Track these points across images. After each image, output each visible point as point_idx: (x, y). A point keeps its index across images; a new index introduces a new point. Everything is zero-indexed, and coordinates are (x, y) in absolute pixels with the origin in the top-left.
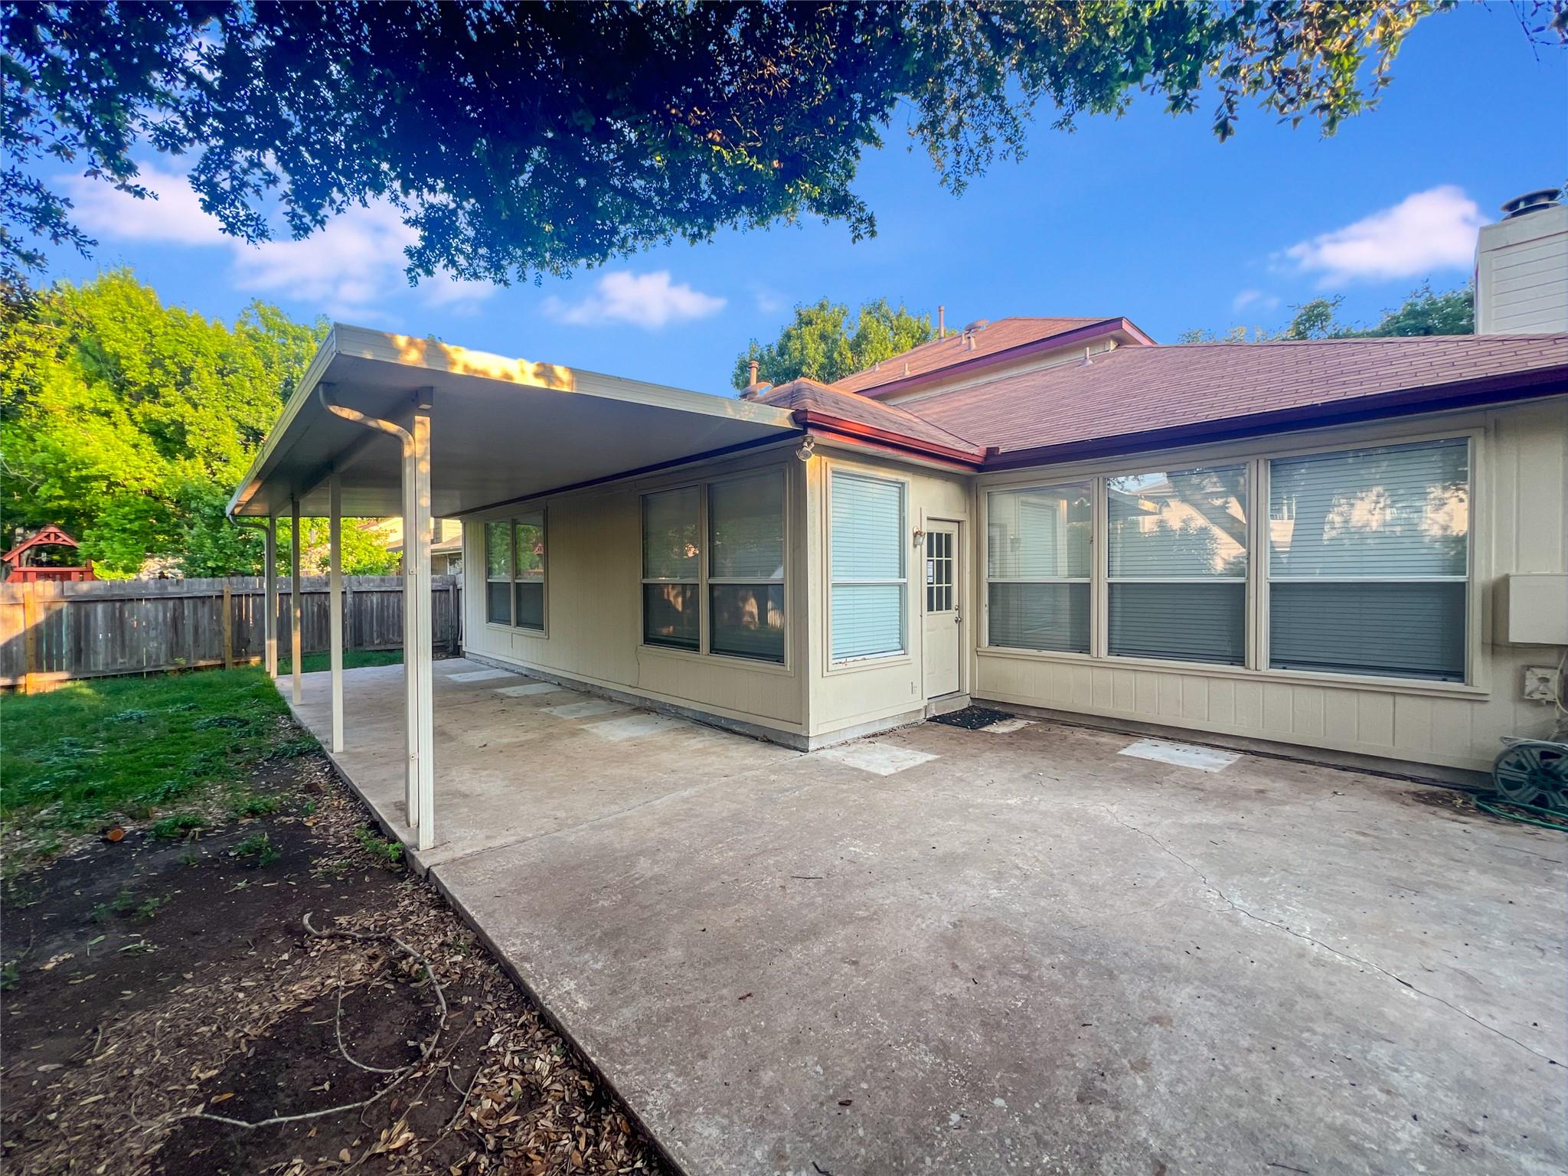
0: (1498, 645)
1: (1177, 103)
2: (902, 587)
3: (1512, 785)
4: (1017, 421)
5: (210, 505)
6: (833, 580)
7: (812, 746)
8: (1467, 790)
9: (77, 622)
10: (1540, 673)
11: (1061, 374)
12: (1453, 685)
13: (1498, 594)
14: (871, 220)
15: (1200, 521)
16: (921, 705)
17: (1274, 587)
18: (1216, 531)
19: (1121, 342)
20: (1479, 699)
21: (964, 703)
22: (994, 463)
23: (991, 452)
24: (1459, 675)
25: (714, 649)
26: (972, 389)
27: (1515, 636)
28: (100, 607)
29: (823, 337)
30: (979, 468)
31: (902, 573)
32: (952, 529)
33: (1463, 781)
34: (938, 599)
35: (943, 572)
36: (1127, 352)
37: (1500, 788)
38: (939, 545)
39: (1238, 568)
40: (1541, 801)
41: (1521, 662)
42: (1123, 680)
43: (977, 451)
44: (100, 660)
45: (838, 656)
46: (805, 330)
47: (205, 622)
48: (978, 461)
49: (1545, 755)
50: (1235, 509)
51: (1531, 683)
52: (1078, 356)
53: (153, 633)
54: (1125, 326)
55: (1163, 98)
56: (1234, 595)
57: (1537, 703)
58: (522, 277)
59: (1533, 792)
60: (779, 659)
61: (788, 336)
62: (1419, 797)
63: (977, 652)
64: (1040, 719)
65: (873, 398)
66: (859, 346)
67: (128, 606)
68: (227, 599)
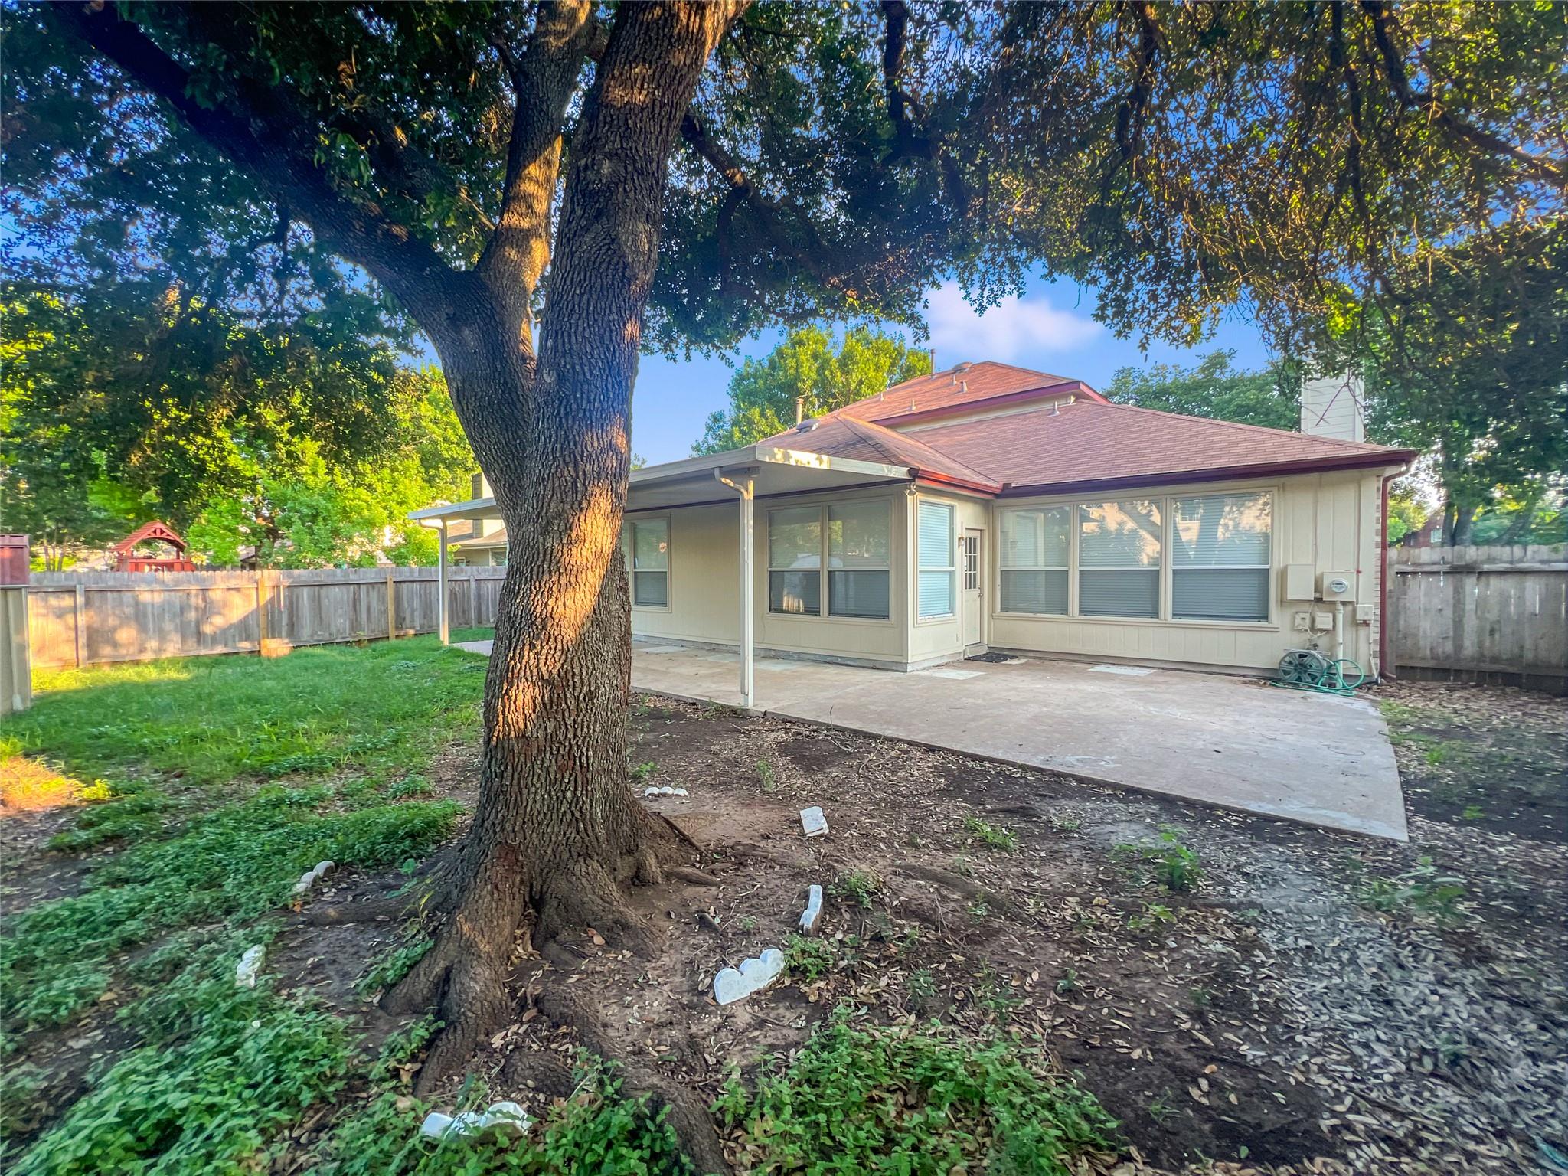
0: (1283, 602)
1: (1119, 333)
2: (952, 573)
3: (1286, 673)
4: (1016, 461)
5: (308, 506)
6: (920, 568)
7: (909, 668)
8: (1267, 679)
9: (291, 603)
10: (1302, 615)
11: (1035, 420)
12: (1263, 624)
13: (1283, 574)
14: (926, 328)
15: (1130, 525)
16: (961, 650)
17: (1175, 572)
18: (1143, 533)
19: (1079, 397)
20: (1274, 630)
21: (985, 650)
22: (1008, 493)
23: (1006, 486)
24: (1266, 618)
25: (832, 613)
26: (969, 425)
27: (1290, 597)
28: (305, 590)
29: (815, 357)
30: (997, 496)
31: (952, 564)
32: (977, 534)
33: (1267, 674)
34: (970, 582)
35: (972, 563)
36: (1085, 404)
37: (1281, 675)
38: (971, 545)
39: (1157, 561)
40: (1299, 679)
41: (1294, 610)
42: (1090, 630)
43: (996, 485)
44: (306, 633)
45: (922, 615)
46: (800, 350)
47: (375, 604)
48: (998, 492)
49: (1302, 656)
50: (1156, 518)
51: (1298, 621)
52: (1048, 406)
53: (340, 611)
54: (1082, 387)
55: (1113, 331)
56: (1154, 576)
57: (1300, 631)
58: (688, 357)
59: (1295, 675)
60: (886, 617)
61: (780, 354)
62: (1245, 682)
63: (992, 616)
64: (1035, 658)
65: (887, 427)
66: (846, 365)
67: (324, 590)
68: (391, 585)
